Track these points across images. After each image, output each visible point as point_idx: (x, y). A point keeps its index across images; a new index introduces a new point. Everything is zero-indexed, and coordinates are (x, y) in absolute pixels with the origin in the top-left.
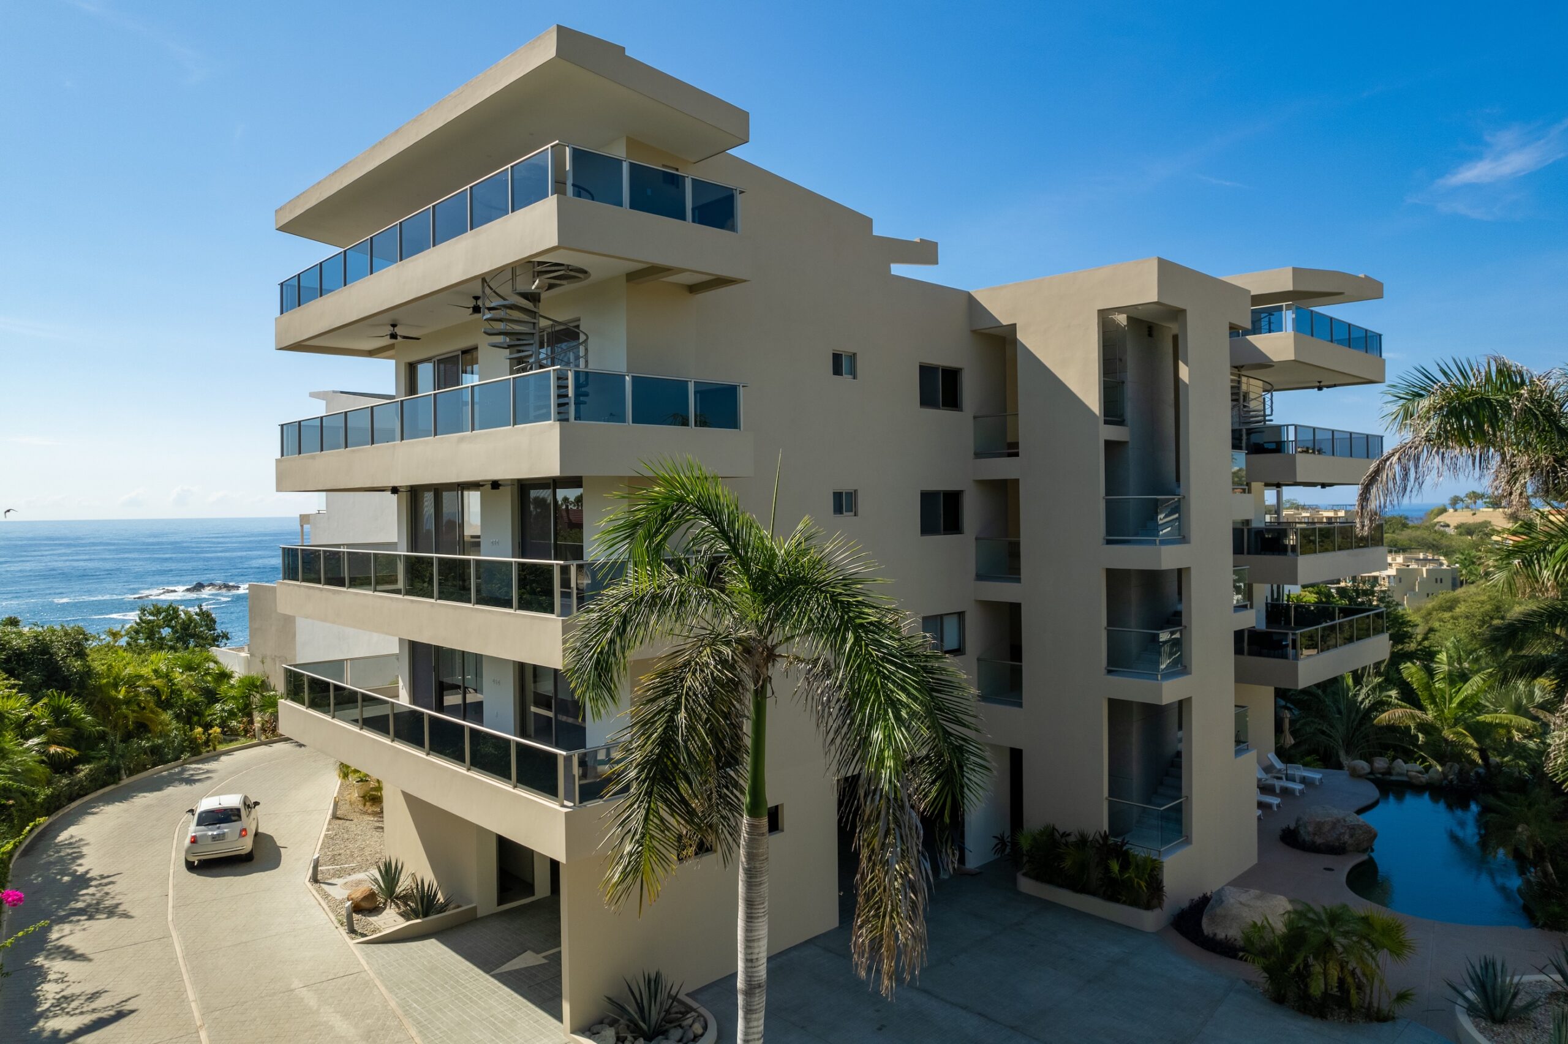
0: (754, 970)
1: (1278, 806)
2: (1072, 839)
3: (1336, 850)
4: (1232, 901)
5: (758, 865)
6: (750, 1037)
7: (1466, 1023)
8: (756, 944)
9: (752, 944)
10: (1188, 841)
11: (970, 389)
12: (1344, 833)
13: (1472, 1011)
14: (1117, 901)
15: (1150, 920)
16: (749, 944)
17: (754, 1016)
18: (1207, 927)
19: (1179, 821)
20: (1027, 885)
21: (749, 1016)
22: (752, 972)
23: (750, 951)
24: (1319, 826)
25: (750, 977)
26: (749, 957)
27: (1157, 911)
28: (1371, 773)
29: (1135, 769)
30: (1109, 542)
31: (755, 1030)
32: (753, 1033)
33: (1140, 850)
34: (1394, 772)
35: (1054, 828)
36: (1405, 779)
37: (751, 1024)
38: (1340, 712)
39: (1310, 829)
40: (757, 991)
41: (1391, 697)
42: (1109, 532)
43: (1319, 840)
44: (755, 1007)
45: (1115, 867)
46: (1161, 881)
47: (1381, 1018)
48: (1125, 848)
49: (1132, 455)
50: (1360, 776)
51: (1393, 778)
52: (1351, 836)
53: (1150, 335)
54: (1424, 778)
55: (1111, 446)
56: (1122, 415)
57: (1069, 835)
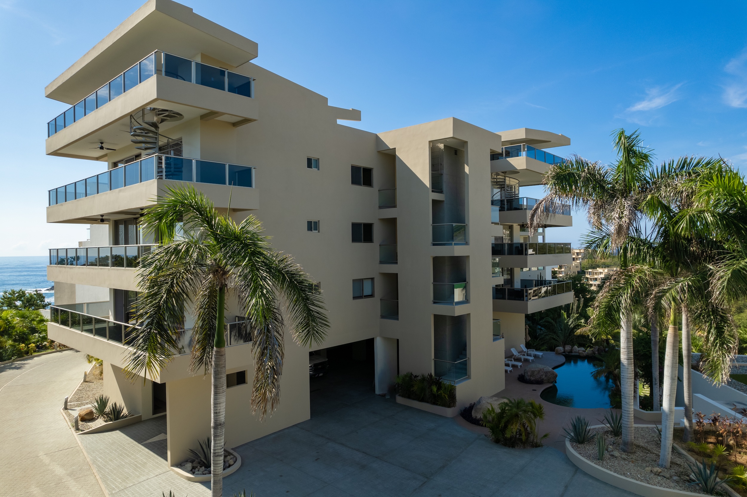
0: (218, 417)
1: (521, 366)
2: (419, 378)
3: (539, 382)
4: (484, 402)
5: (219, 369)
6: (216, 448)
7: (568, 445)
8: (218, 405)
9: (217, 405)
10: (469, 378)
11: (376, 177)
12: (543, 375)
13: (572, 440)
14: (437, 404)
15: (449, 412)
16: (215, 405)
17: (218, 438)
18: (474, 414)
19: (466, 369)
20: (400, 400)
21: (215, 438)
23: (216, 409)
24: (533, 372)
25: (216, 420)
26: (215, 411)
27: (453, 409)
28: (564, 352)
29: (448, 347)
30: (434, 245)
31: (219, 445)
32: (218, 446)
33: (446, 382)
34: (573, 351)
35: (412, 374)
36: (578, 354)
37: (217, 442)
38: (561, 330)
39: (529, 374)
40: (219, 427)
41: (581, 322)
42: (434, 239)
43: (532, 379)
44: (218, 434)
45: (435, 389)
46: (455, 395)
47: (536, 446)
48: (440, 381)
49: (446, 207)
50: (559, 354)
51: (573, 354)
52: (546, 376)
53: (456, 154)
54: (585, 354)
55: (435, 202)
56: (441, 189)
57: (418, 376)
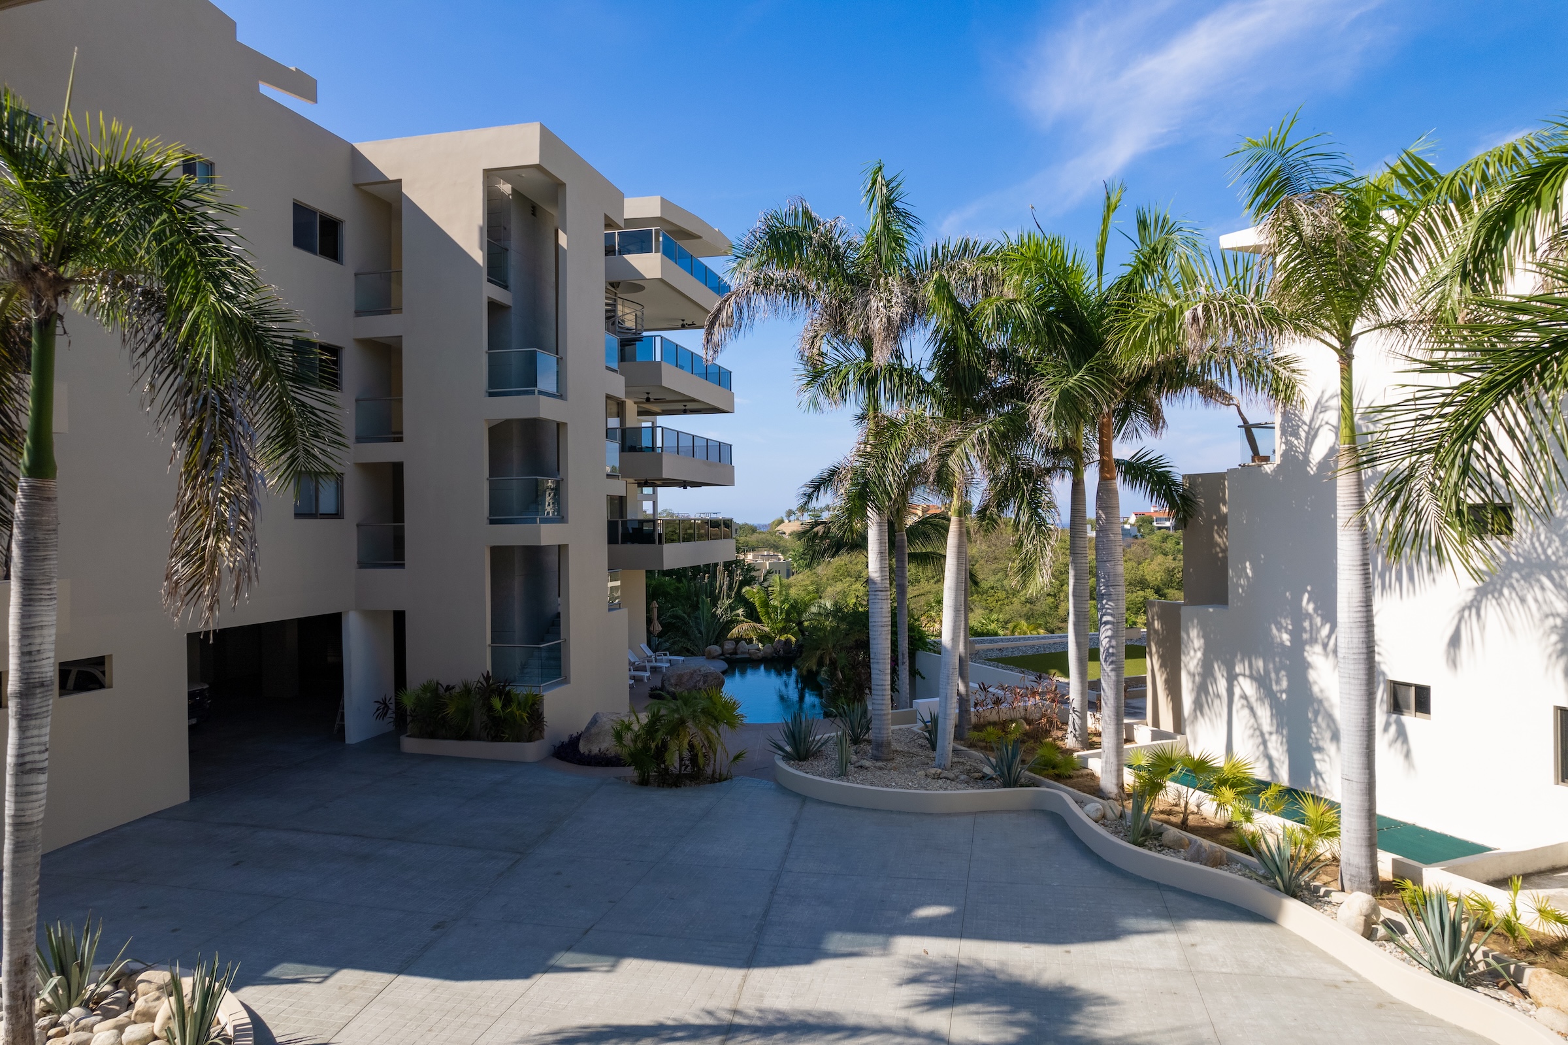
0: (34, 664)
1: (648, 678)
2: (457, 690)
4: (605, 719)
5: (40, 535)
6: (26, 750)
7: (783, 765)
8: (36, 633)
9: (30, 633)
10: (566, 681)
11: (351, 240)
12: (699, 681)
13: (787, 757)
14: (501, 740)
15: (531, 750)
16: (26, 633)
17: (33, 722)
18: (583, 748)
19: (559, 667)
20: (410, 744)
21: (25, 724)
22: (30, 668)
23: (27, 641)
24: (680, 677)
25: (27, 673)
26: (26, 649)
27: (537, 743)
28: (722, 654)
29: (518, 621)
30: (491, 395)
31: (35, 740)
32: (32, 744)
33: (521, 691)
34: (739, 652)
35: (438, 683)
36: (747, 656)
37: (29, 734)
39: (673, 681)
40: (38, 691)
41: (738, 615)
42: (491, 386)
44: (35, 711)
45: (497, 703)
46: (542, 713)
47: (721, 779)
48: (507, 689)
49: (515, 320)
50: (714, 658)
51: (738, 656)
52: (704, 683)
53: (534, 214)
54: (760, 654)
55: (494, 307)
56: (505, 281)
57: (453, 687)
